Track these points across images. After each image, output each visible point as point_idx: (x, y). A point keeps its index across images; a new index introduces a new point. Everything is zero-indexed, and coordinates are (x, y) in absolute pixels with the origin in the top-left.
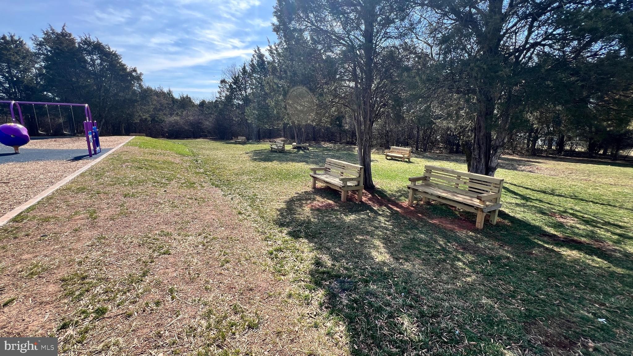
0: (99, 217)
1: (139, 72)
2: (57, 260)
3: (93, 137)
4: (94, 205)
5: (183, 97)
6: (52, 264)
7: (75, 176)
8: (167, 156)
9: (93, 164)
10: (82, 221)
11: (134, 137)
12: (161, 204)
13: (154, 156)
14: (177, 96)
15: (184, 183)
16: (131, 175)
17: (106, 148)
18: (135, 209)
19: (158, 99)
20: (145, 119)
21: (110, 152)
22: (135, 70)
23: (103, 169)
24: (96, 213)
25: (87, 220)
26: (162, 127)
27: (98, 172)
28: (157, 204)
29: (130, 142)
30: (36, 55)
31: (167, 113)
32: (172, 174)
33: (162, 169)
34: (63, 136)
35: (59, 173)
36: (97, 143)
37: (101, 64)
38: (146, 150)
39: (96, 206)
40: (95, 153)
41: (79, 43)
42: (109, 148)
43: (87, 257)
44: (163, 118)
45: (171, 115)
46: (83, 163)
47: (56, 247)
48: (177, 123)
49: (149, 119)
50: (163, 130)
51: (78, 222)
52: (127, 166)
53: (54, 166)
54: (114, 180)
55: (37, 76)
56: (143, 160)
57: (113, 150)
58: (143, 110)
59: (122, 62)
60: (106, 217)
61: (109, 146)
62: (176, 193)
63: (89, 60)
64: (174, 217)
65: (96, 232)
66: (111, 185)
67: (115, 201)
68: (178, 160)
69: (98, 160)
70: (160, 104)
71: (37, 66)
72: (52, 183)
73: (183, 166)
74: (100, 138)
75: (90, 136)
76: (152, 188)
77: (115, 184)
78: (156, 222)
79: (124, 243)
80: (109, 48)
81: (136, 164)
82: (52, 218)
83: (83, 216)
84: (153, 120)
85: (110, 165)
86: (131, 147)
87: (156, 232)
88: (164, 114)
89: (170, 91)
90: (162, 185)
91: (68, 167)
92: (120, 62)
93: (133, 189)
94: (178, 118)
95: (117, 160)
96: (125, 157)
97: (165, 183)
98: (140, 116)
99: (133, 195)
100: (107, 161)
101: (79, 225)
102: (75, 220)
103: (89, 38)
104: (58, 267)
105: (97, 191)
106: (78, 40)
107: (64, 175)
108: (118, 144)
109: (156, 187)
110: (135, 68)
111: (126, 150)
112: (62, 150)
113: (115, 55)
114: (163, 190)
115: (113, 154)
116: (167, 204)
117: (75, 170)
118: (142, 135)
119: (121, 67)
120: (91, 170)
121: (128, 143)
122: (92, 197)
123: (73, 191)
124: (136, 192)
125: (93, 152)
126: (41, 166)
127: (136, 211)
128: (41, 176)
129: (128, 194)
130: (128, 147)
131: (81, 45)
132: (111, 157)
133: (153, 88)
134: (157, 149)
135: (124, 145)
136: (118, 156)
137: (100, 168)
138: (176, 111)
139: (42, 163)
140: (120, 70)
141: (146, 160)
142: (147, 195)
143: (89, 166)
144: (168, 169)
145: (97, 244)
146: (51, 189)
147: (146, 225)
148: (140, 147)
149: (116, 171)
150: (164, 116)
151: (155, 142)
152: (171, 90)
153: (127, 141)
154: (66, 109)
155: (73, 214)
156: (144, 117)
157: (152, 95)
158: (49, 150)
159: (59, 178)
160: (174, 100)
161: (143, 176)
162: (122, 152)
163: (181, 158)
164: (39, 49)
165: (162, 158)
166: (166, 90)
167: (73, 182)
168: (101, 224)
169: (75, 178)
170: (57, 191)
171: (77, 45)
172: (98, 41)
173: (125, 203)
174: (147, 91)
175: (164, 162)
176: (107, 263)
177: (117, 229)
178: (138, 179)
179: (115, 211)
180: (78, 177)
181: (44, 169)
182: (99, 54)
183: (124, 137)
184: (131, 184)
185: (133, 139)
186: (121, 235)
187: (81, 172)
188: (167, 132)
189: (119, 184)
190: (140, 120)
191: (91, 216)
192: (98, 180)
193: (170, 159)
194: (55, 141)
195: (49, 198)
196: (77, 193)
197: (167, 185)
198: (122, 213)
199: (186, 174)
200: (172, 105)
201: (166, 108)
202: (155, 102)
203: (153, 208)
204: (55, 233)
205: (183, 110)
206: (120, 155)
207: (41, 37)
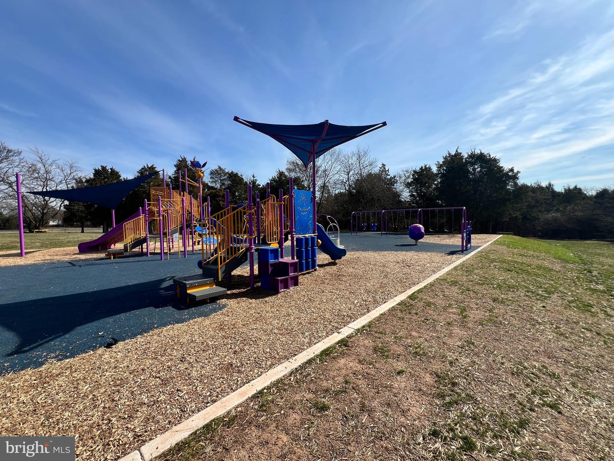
0: (469, 316)
1: (515, 171)
2: (434, 350)
3: (466, 235)
4: (464, 302)
5: (569, 189)
6: (430, 351)
7: (450, 268)
8: (542, 260)
9: (464, 260)
10: (454, 315)
11: (501, 235)
12: (540, 324)
13: (524, 258)
14: (559, 188)
15: (572, 302)
16: (501, 276)
17: (475, 245)
18: (505, 320)
19: (534, 195)
20: (515, 217)
21: (479, 249)
22: (512, 170)
23: (472, 265)
24: (466, 311)
25: (458, 316)
26: (534, 225)
27: (468, 269)
28: (534, 323)
29: (497, 240)
30: (436, 175)
31: (543, 209)
32: (552, 285)
33: (537, 275)
34: (443, 233)
35: (439, 264)
36: (469, 241)
37: (481, 171)
38: (516, 251)
39: (466, 304)
40: (466, 250)
41: (466, 158)
42: (478, 245)
43: (457, 360)
44: (538, 215)
45: (549, 211)
46: (456, 258)
47: (434, 334)
48: (555, 220)
49: (520, 217)
50: (535, 229)
51: (451, 315)
52: (495, 266)
53: (437, 257)
54: (482, 279)
55: (435, 189)
56: (512, 262)
57: (481, 248)
58: (515, 208)
59: (500, 165)
60: (475, 320)
61: (478, 243)
62: (560, 313)
63: (471, 170)
64: (561, 350)
65: (465, 333)
66: (479, 284)
67: (484, 303)
68: (558, 267)
69: (468, 256)
70: (535, 200)
71: (436, 182)
72: (434, 272)
73: (566, 276)
74: (473, 236)
75: (465, 235)
76: (526, 298)
77: (484, 284)
78: (534, 349)
79: (494, 361)
80: (490, 156)
81: (505, 265)
82: (432, 304)
83: (455, 310)
84: (525, 218)
85: (479, 263)
86: (498, 246)
87: (534, 363)
88: (539, 211)
89: (550, 184)
90: (538, 297)
91: (445, 260)
92: (498, 166)
93: (502, 294)
94: (558, 215)
95: (485, 258)
96: (493, 256)
97: (542, 296)
98: (510, 214)
99: (502, 302)
100: (476, 258)
101: (452, 319)
102: (450, 313)
103: (474, 152)
104: (434, 357)
105: (467, 288)
106: (466, 156)
107: (443, 267)
108: (486, 242)
109: (530, 297)
110: (512, 168)
111: (494, 248)
112: (442, 244)
113: (495, 160)
114: (540, 305)
115: (481, 252)
116: (548, 326)
117: (450, 264)
118: (509, 234)
119: (498, 170)
120: (462, 265)
121: (495, 242)
122: (462, 292)
123: (448, 283)
124: (506, 299)
125: (465, 249)
126: (428, 256)
127: (506, 323)
128: (428, 265)
129: (498, 299)
130: (496, 245)
131: (467, 159)
132: (479, 255)
133: (529, 185)
134: (529, 250)
135: (491, 244)
136: (486, 254)
137: (470, 264)
138: (556, 206)
139: (429, 254)
140: (497, 173)
141: (515, 262)
142: (520, 306)
143: (461, 262)
144: (545, 276)
145: (467, 348)
146: (433, 277)
147: (521, 347)
148: (508, 247)
149: (484, 270)
150: (539, 213)
151: (526, 242)
152: (552, 183)
153: (495, 240)
154: (448, 211)
155: (447, 305)
156: (515, 215)
157: (527, 192)
158: (435, 244)
159: (439, 268)
160: (555, 194)
161: (513, 281)
162: (490, 251)
163: (563, 265)
164: (439, 170)
165: (536, 262)
166: (544, 184)
167: (448, 274)
168: (470, 325)
169: (450, 270)
170: (437, 279)
171: (464, 161)
172: (481, 153)
173: (494, 308)
174: (522, 188)
175: (539, 267)
176: (476, 378)
177: (486, 338)
178: (507, 283)
179: (484, 315)
180: (452, 270)
181: (430, 259)
182: (480, 163)
183: (491, 235)
184: (499, 287)
185: (500, 238)
186: (490, 347)
187: (455, 266)
188: (539, 231)
189: (488, 284)
190: (510, 219)
191: (462, 312)
192: (468, 276)
193: (546, 264)
194: (438, 237)
195: (432, 285)
196: (451, 285)
197: (545, 299)
198: (491, 320)
199: (573, 289)
200: (551, 200)
201: (542, 203)
202: (530, 199)
203: (528, 326)
204: (433, 320)
205: (567, 204)
206: (488, 253)
207: (441, 161)
